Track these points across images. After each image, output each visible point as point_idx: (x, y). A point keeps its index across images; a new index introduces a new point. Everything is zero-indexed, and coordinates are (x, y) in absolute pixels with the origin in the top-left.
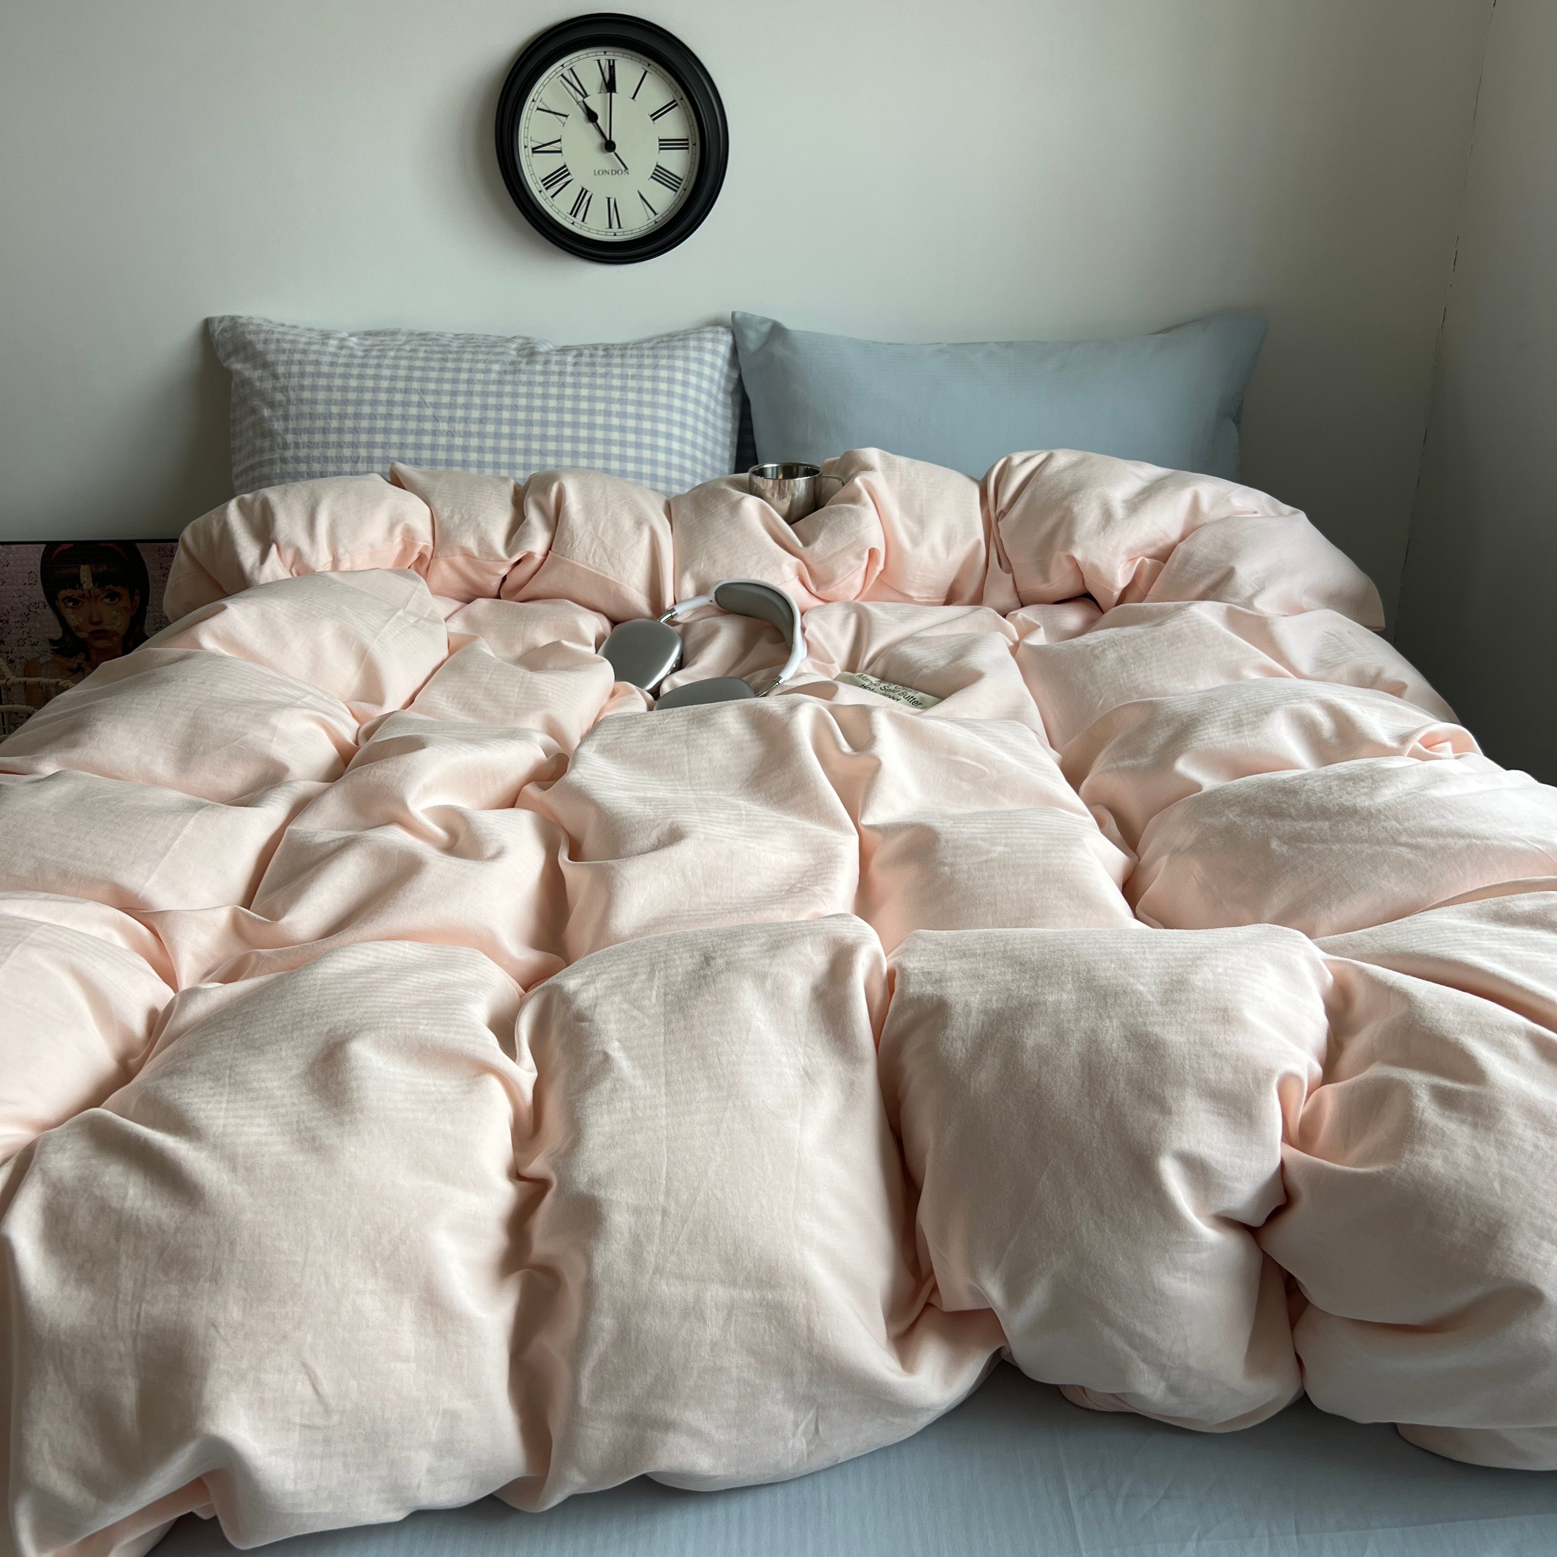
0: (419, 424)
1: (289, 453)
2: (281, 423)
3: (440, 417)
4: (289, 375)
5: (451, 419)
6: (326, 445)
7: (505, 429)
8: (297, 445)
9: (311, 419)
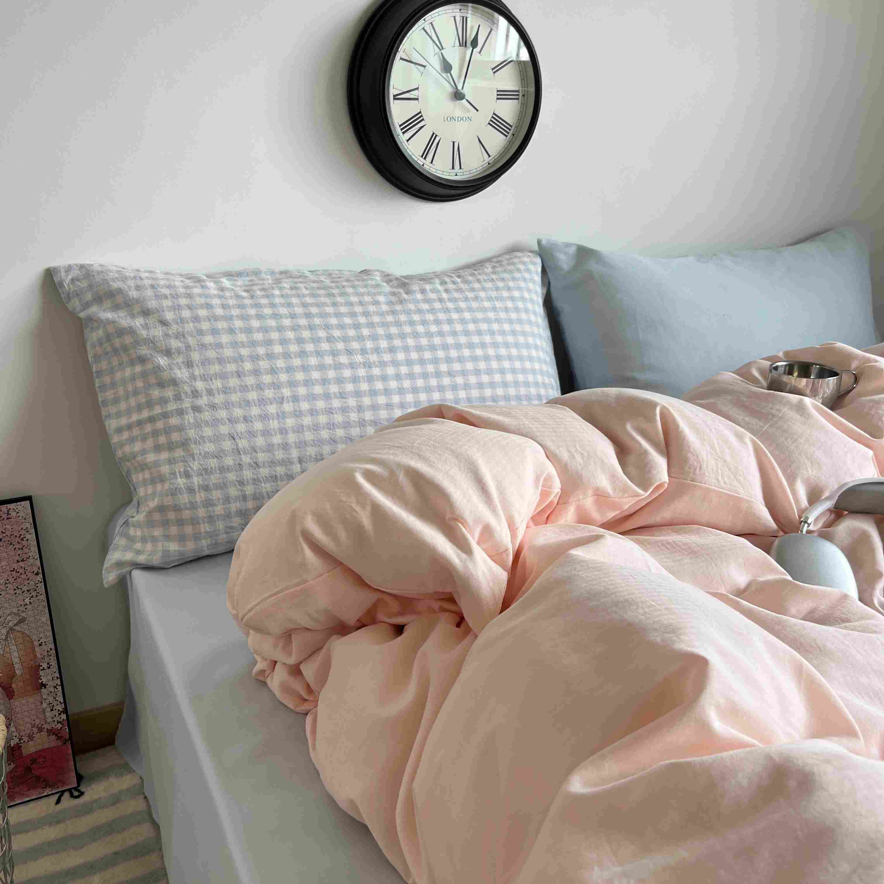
0: (336, 359)
1: (203, 401)
2: (184, 370)
3: (353, 350)
4: (182, 321)
5: (363, 351)
6: (244, 389)
7: (414, 356)
8: (210, 392)
9: (220, 363)
